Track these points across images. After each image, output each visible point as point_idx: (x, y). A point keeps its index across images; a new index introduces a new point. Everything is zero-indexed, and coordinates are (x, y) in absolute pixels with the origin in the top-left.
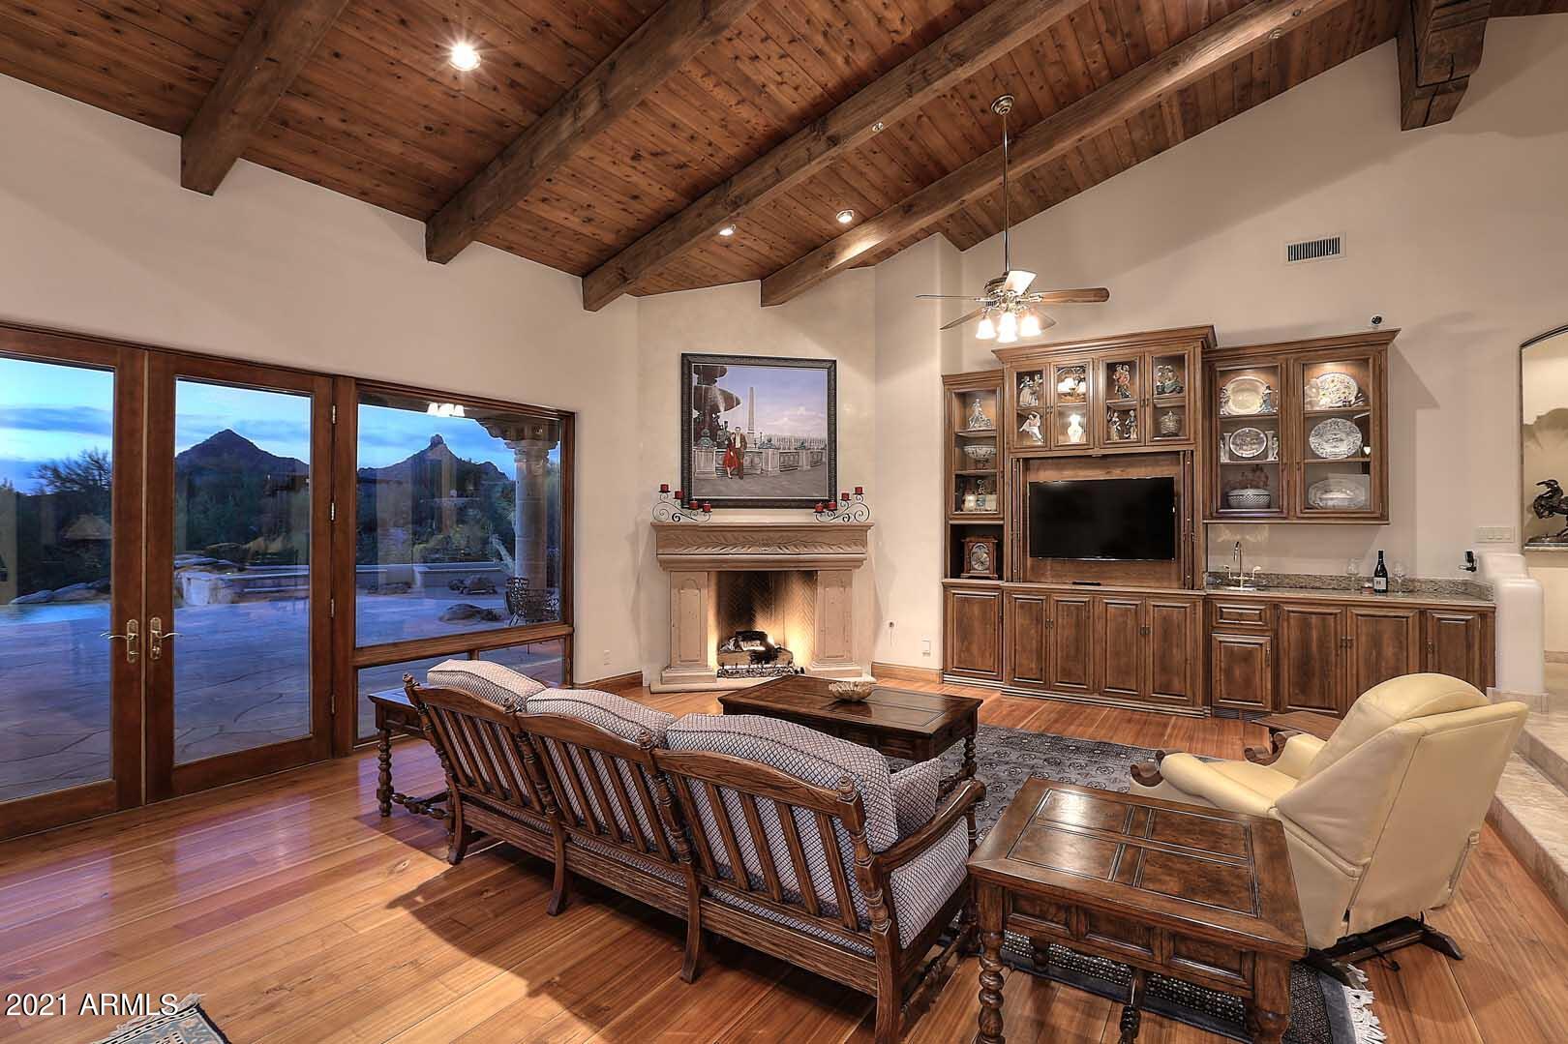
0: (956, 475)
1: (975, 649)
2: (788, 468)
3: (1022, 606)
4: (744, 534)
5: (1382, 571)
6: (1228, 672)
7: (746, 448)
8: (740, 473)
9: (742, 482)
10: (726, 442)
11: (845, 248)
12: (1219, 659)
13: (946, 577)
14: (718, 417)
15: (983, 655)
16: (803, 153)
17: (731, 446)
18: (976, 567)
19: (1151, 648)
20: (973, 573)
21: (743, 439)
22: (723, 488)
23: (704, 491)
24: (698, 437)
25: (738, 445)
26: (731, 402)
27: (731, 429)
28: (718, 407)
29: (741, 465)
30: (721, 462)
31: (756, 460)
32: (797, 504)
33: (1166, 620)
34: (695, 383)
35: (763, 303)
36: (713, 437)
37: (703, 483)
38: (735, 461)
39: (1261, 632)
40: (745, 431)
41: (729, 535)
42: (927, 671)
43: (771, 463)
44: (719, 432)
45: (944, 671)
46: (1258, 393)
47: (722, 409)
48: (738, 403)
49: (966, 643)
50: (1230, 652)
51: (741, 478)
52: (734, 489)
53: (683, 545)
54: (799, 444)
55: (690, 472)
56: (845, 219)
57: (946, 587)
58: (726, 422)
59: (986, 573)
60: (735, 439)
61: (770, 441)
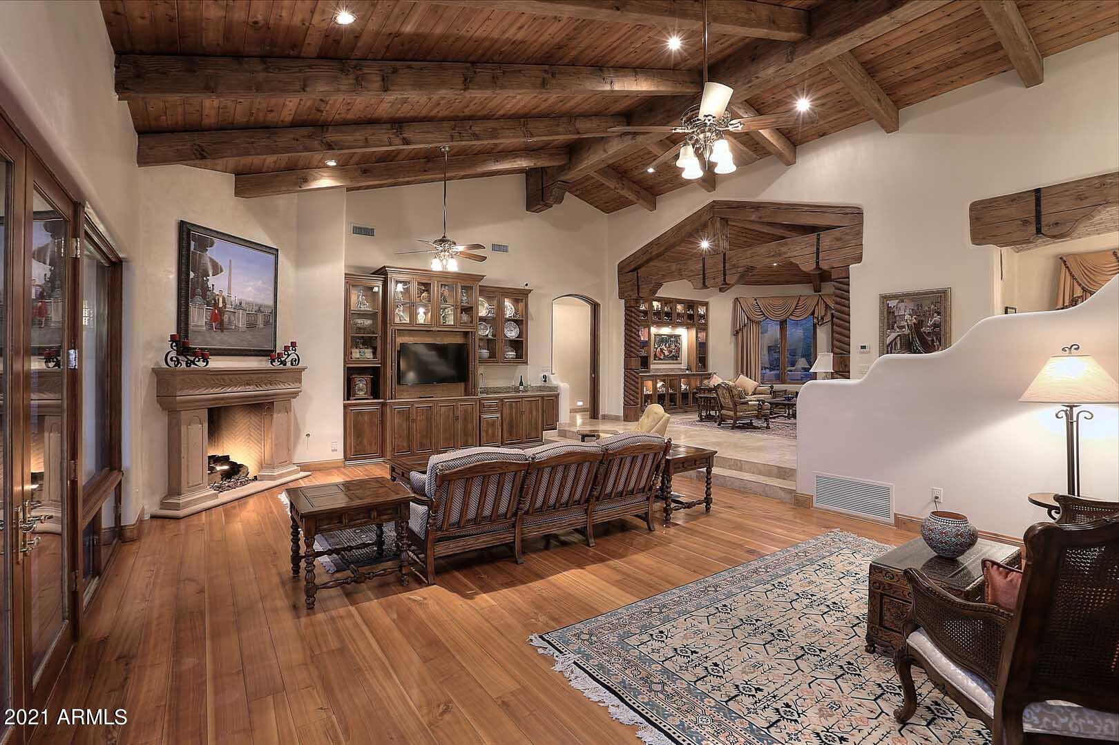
0: (352, 337)
1: (365, 441)
2: (251, 326)
3: (399, 412)
4: (236, 376)
5: (521, 384)
6: (487, 432)
7: (225, 307)
8: (222, 327)
9: (222, 335)
10: (213, 302)
11: (315, 179)
12: (484, 425)
13: (344, 400)
14: (208, 280)
15: (371, 445)
16: (385, 138)
17: (216, 305)
18: (358, 393)
19: (460, 425)
20: (357, 397)
21: (224, 301)
22: (209, 339)
23: (196, 341)
24: (194, 295)
25: (221, 305)
26: (217, 270)
27: (216, 292)
28: (208, 272)
29: (222, 321)
30: (209, 318)
31: (232, 318)
32: (255, 353)
33: (466, 411)
34: (192, 249)
35: (237, 194)
36: (204, 296)
37: (196, 334)
38: (218, 320)
39: (496, 412)
40: (225, 294)
41: (226, 377)
42: (336, 462)
43: (241, 322)
44: (208, 293)
45: (346, 458)
46: (484, 306)
47: (211, 273)
48: (222, 271)
49: (360, 439)
50: (488, 423)
51: (222, 332)
52: (217, 340)
53: (195, 387)
54: (257, 308)
55: (187, 324)
56: (332, 163)
57: (345, 406)
58: (213, 285)
59: (366, 396)
60: (219, 300)
61: (241, 304)
